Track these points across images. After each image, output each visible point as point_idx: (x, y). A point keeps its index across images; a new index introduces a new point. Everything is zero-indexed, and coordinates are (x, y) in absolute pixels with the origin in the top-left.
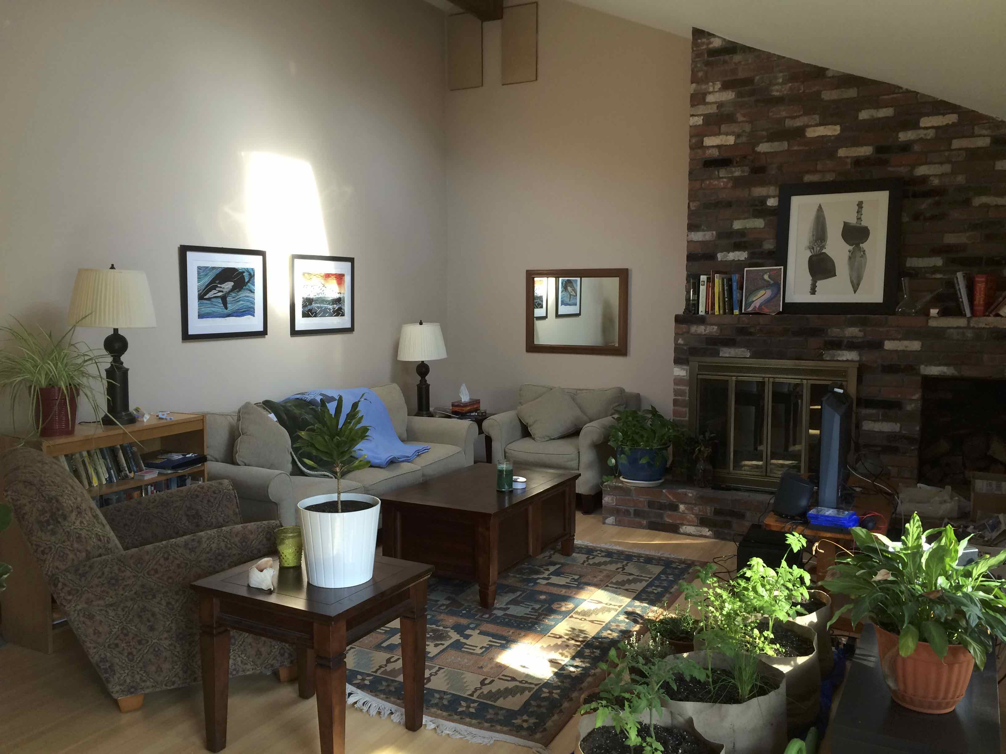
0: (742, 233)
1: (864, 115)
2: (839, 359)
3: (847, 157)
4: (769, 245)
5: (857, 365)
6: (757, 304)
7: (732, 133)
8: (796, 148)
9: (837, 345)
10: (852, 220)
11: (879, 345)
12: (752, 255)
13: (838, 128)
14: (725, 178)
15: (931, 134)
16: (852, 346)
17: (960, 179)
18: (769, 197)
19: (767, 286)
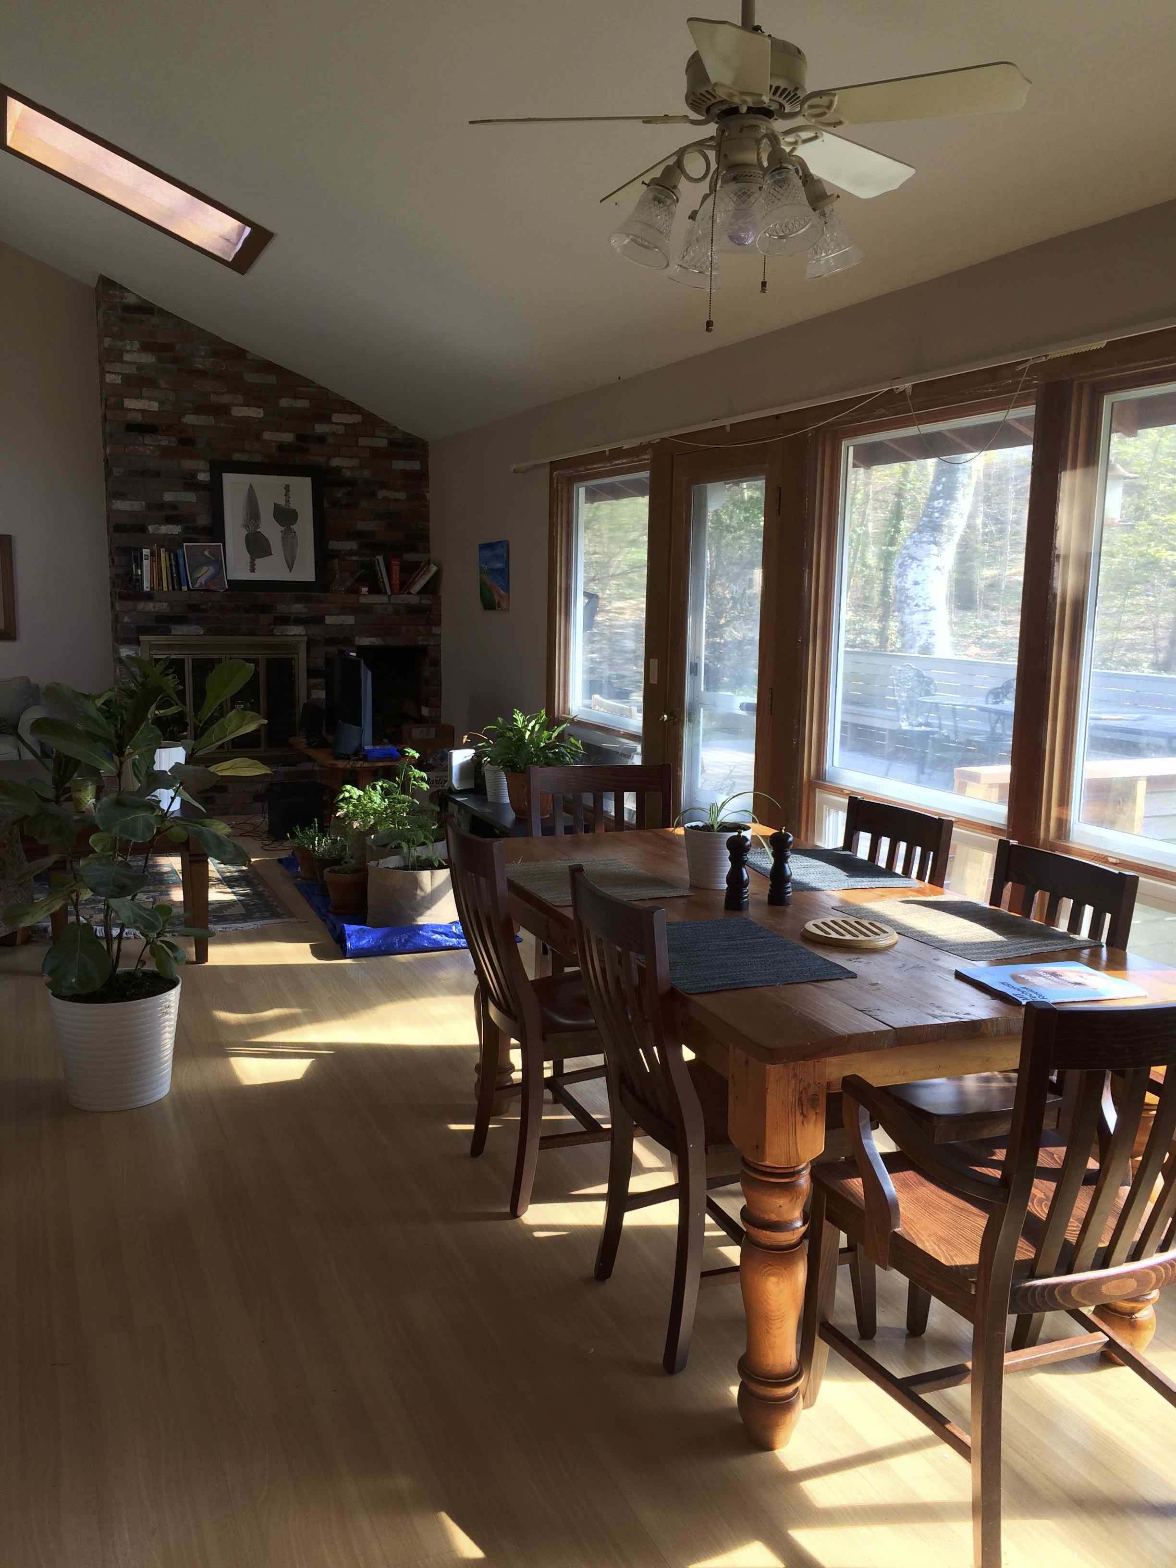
0: (174, 506)
1: (284, 402)
2: (288, 634)
3: (272, 441)
4: (203, 520)
5: (306, 638)
6: (202, 580)
7: (155, 400)
8: (222, 425)
9: (284, 620)
10: (282, 503)
11: (319, 620)
12: (186, 530)
13: (261, 411)
14: (151, 445)
15: (341, 430)
16: (298, 621)
17: (367, 473)
18: (201, 471)
19: (208, 562)
